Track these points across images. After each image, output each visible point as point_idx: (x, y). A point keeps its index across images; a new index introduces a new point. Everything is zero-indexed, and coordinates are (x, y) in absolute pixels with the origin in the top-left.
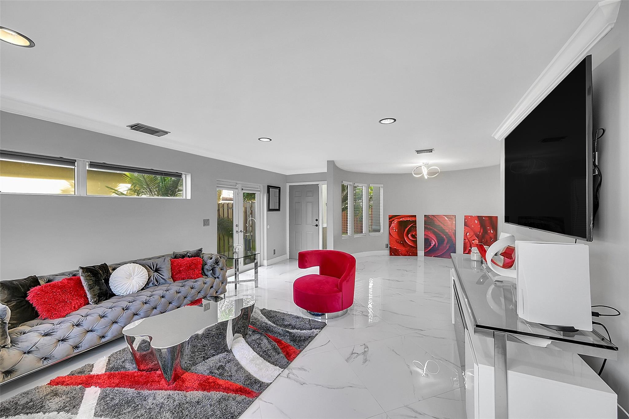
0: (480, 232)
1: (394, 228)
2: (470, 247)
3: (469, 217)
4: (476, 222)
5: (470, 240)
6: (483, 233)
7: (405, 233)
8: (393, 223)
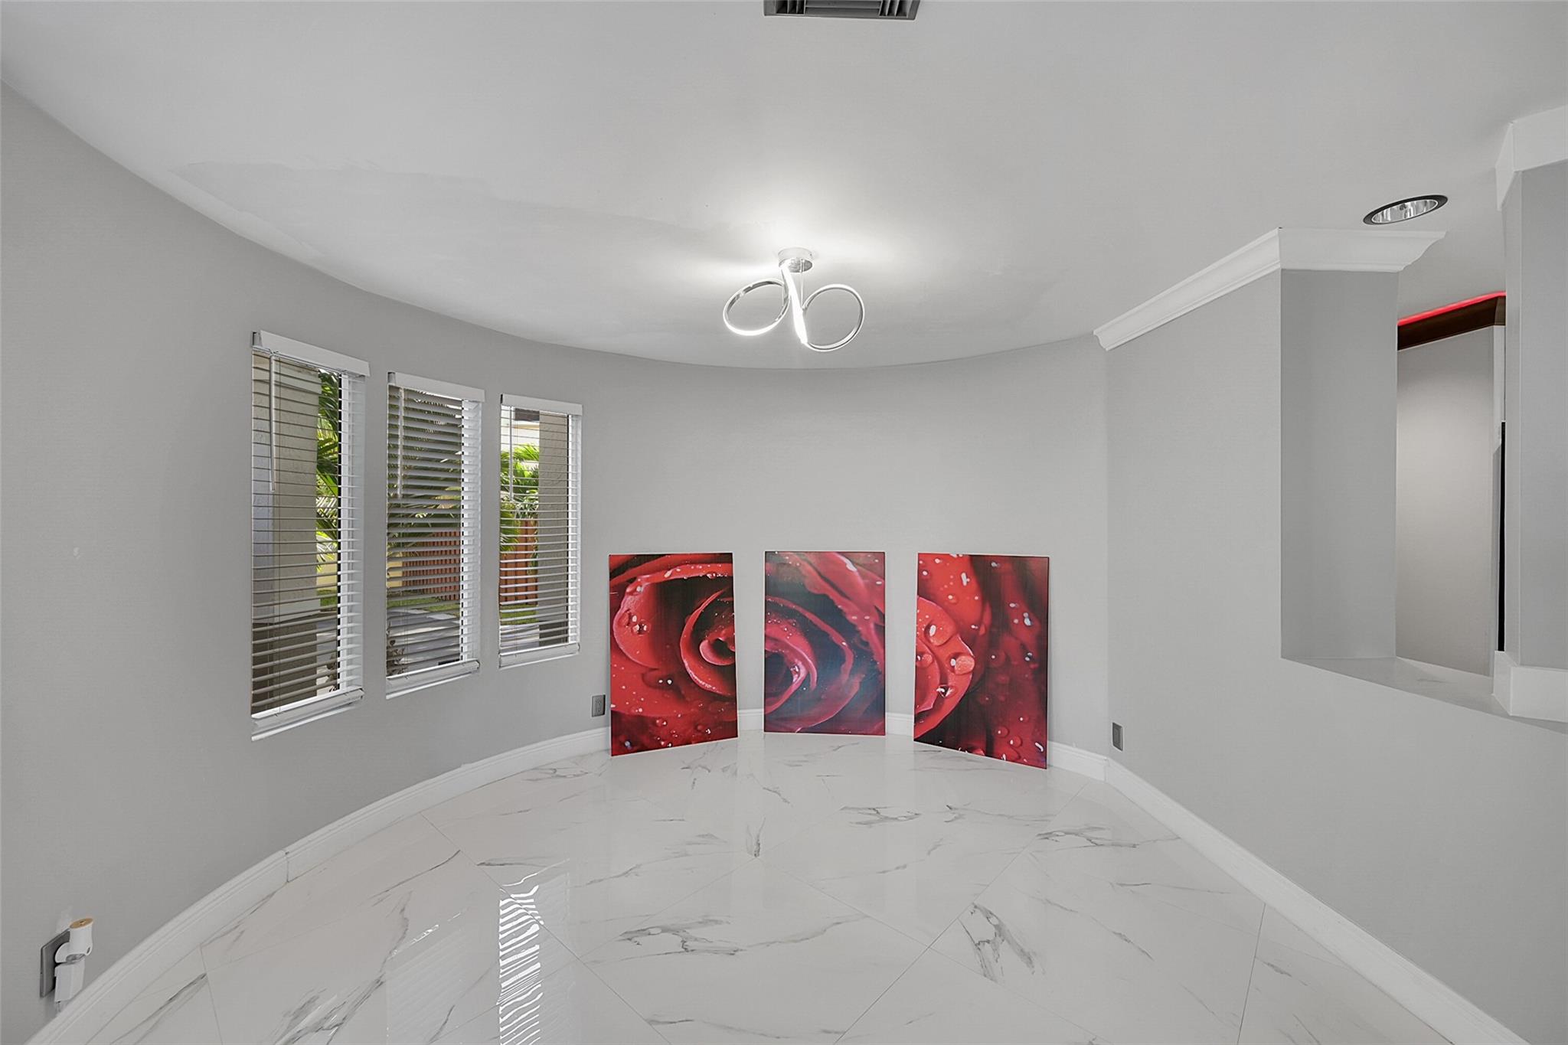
0: (979, 623)
1: (634, 619)
2: (941, 684)
3: (937, 561)
4: (965, 580)
5: (943, 654)
6: (992, 625)
7: (684, 636)
8: (631, 593)
